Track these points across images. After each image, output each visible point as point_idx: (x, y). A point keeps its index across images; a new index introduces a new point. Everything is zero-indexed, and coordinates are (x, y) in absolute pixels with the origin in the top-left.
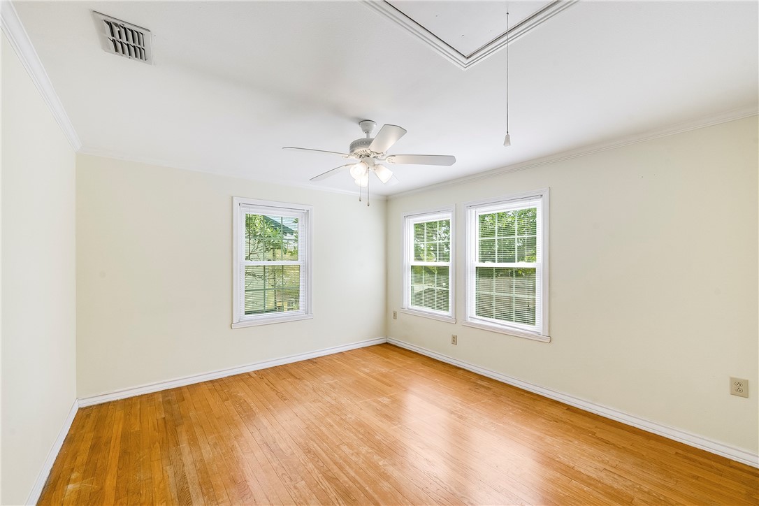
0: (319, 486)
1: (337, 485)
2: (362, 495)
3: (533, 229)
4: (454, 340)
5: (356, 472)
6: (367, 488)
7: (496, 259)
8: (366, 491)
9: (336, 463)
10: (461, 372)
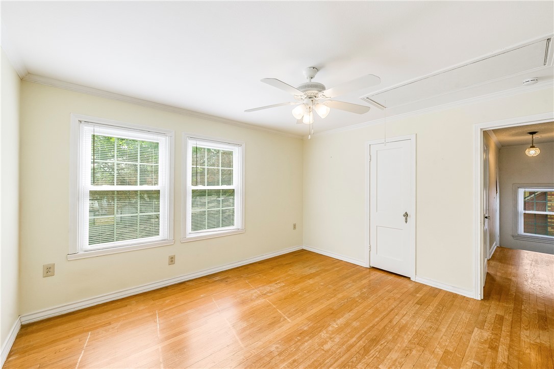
0: (378, 356)
1: (370, 346)
2: (370, 333)
3: (230, 164)
4: (172, 260)
5: (352, 337)
6: (363, 331)
7: (206, 183)
8: (365, 332)
9: (348, 350)
10: (188, 283)
